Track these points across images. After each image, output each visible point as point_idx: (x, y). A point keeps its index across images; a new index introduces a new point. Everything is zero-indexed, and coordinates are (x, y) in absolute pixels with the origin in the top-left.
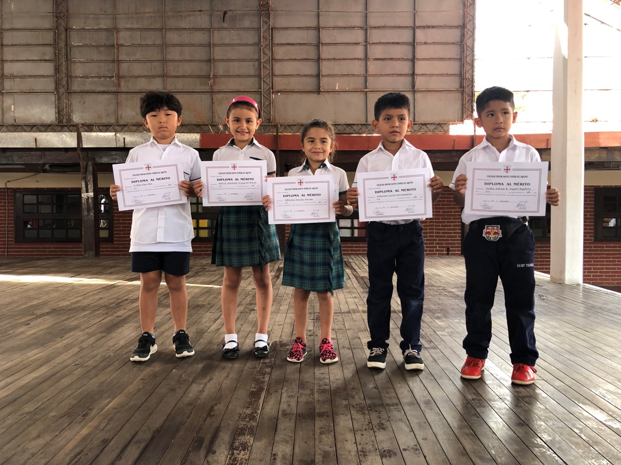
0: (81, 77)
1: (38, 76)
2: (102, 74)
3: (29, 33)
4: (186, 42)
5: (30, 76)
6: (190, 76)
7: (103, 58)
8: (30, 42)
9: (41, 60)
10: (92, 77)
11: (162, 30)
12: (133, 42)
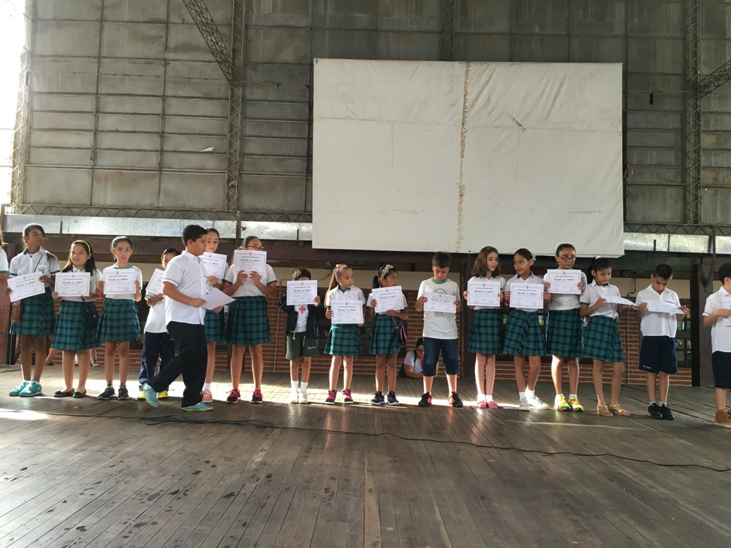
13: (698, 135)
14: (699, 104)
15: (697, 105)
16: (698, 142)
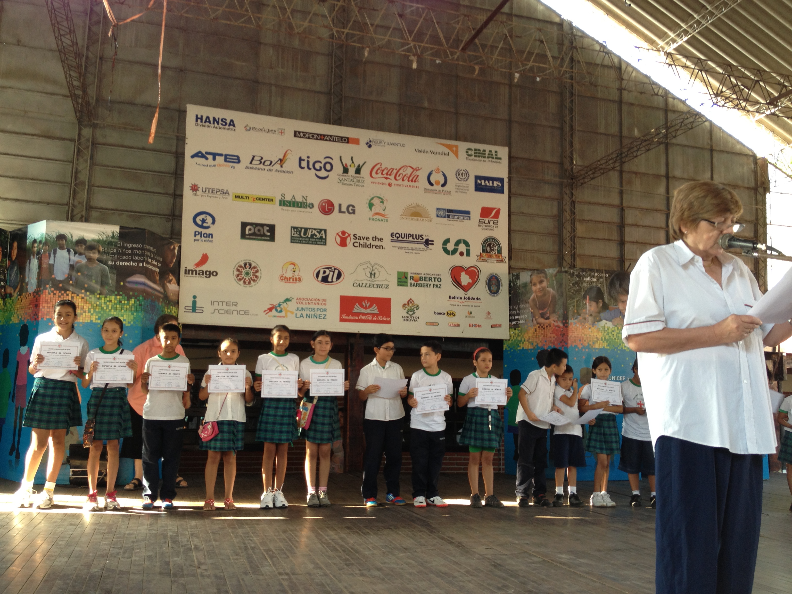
13: (573, 222)
14: (574, 193)
15: (572, 194)
16: (574, 230)
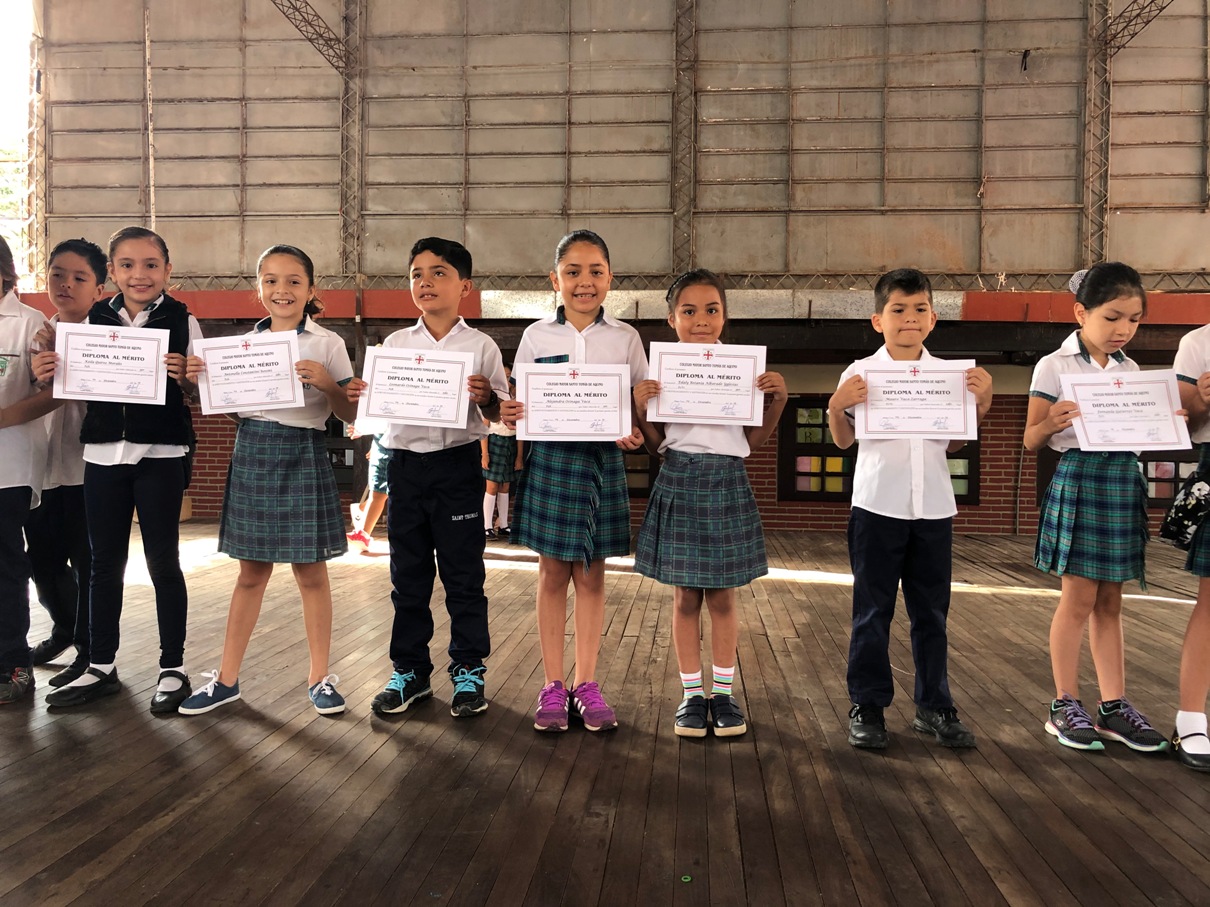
0: (719, 183)
1: (636, 182)
2: (759, 176)
3: (622, 100)
4: (930, 113)
5: (622, 182)
6: (935, 180)
7: (762, 145)
8: (622, 116)
9: (644, 152)
10: (741, 183)
11: (884, 89)
12: (823, 115)
13: (1105, 121)
14: (1108, 68)
15: (1104, 69)
16: (1106, 132)
